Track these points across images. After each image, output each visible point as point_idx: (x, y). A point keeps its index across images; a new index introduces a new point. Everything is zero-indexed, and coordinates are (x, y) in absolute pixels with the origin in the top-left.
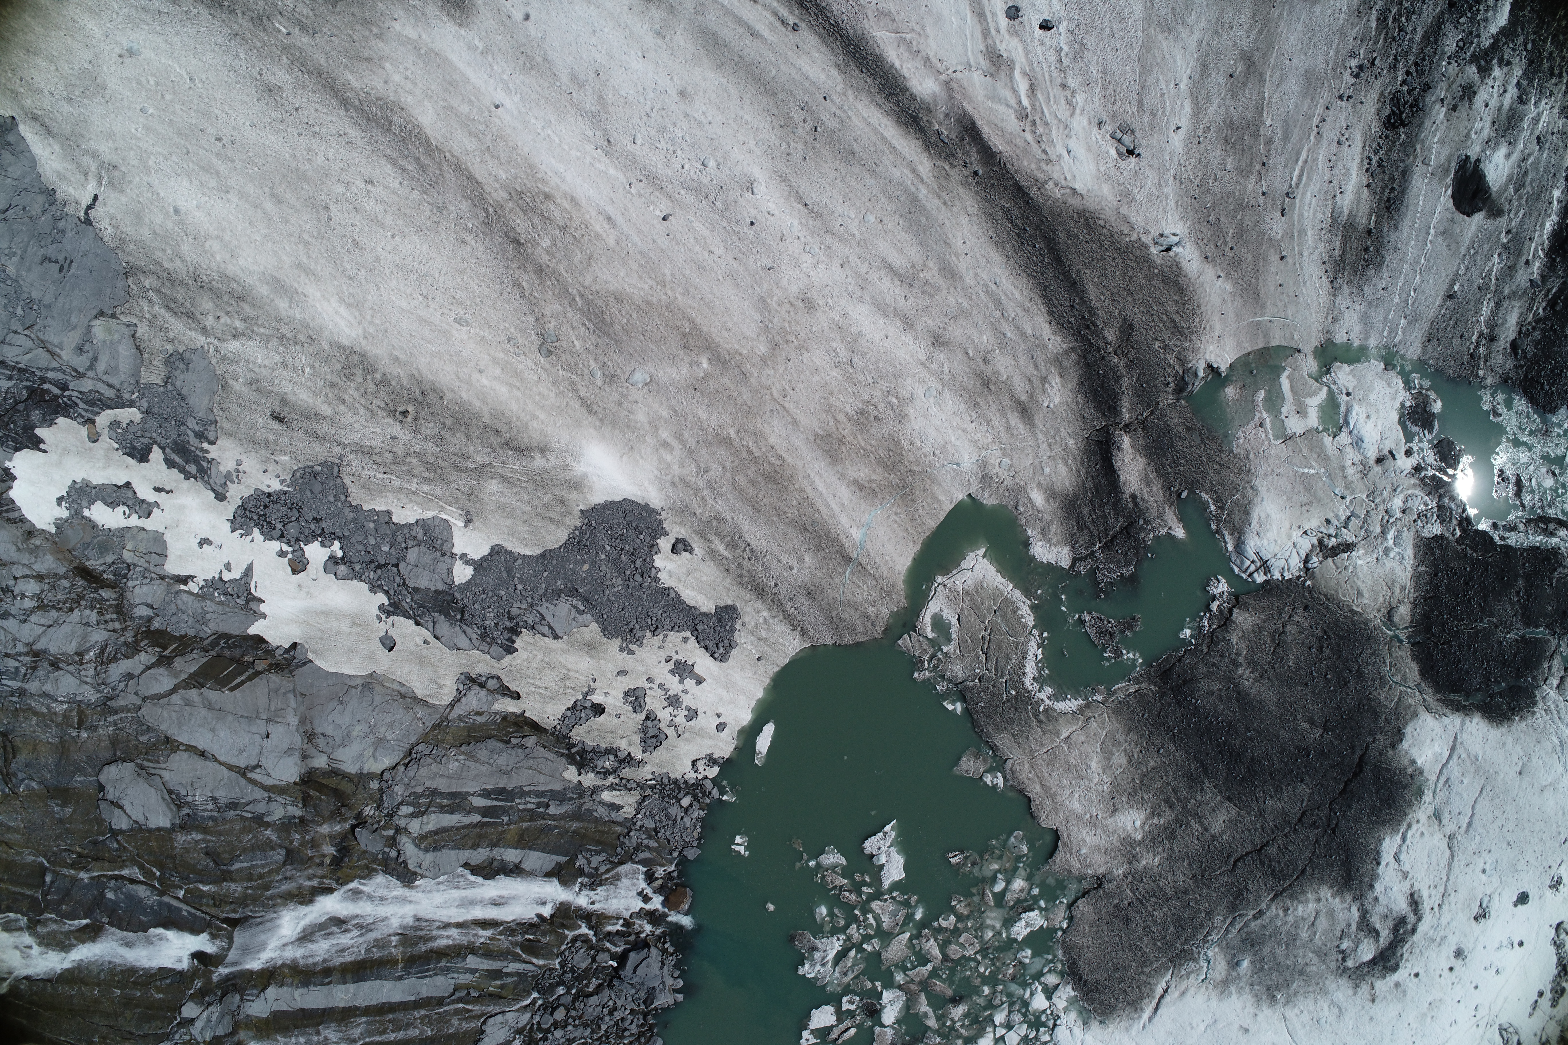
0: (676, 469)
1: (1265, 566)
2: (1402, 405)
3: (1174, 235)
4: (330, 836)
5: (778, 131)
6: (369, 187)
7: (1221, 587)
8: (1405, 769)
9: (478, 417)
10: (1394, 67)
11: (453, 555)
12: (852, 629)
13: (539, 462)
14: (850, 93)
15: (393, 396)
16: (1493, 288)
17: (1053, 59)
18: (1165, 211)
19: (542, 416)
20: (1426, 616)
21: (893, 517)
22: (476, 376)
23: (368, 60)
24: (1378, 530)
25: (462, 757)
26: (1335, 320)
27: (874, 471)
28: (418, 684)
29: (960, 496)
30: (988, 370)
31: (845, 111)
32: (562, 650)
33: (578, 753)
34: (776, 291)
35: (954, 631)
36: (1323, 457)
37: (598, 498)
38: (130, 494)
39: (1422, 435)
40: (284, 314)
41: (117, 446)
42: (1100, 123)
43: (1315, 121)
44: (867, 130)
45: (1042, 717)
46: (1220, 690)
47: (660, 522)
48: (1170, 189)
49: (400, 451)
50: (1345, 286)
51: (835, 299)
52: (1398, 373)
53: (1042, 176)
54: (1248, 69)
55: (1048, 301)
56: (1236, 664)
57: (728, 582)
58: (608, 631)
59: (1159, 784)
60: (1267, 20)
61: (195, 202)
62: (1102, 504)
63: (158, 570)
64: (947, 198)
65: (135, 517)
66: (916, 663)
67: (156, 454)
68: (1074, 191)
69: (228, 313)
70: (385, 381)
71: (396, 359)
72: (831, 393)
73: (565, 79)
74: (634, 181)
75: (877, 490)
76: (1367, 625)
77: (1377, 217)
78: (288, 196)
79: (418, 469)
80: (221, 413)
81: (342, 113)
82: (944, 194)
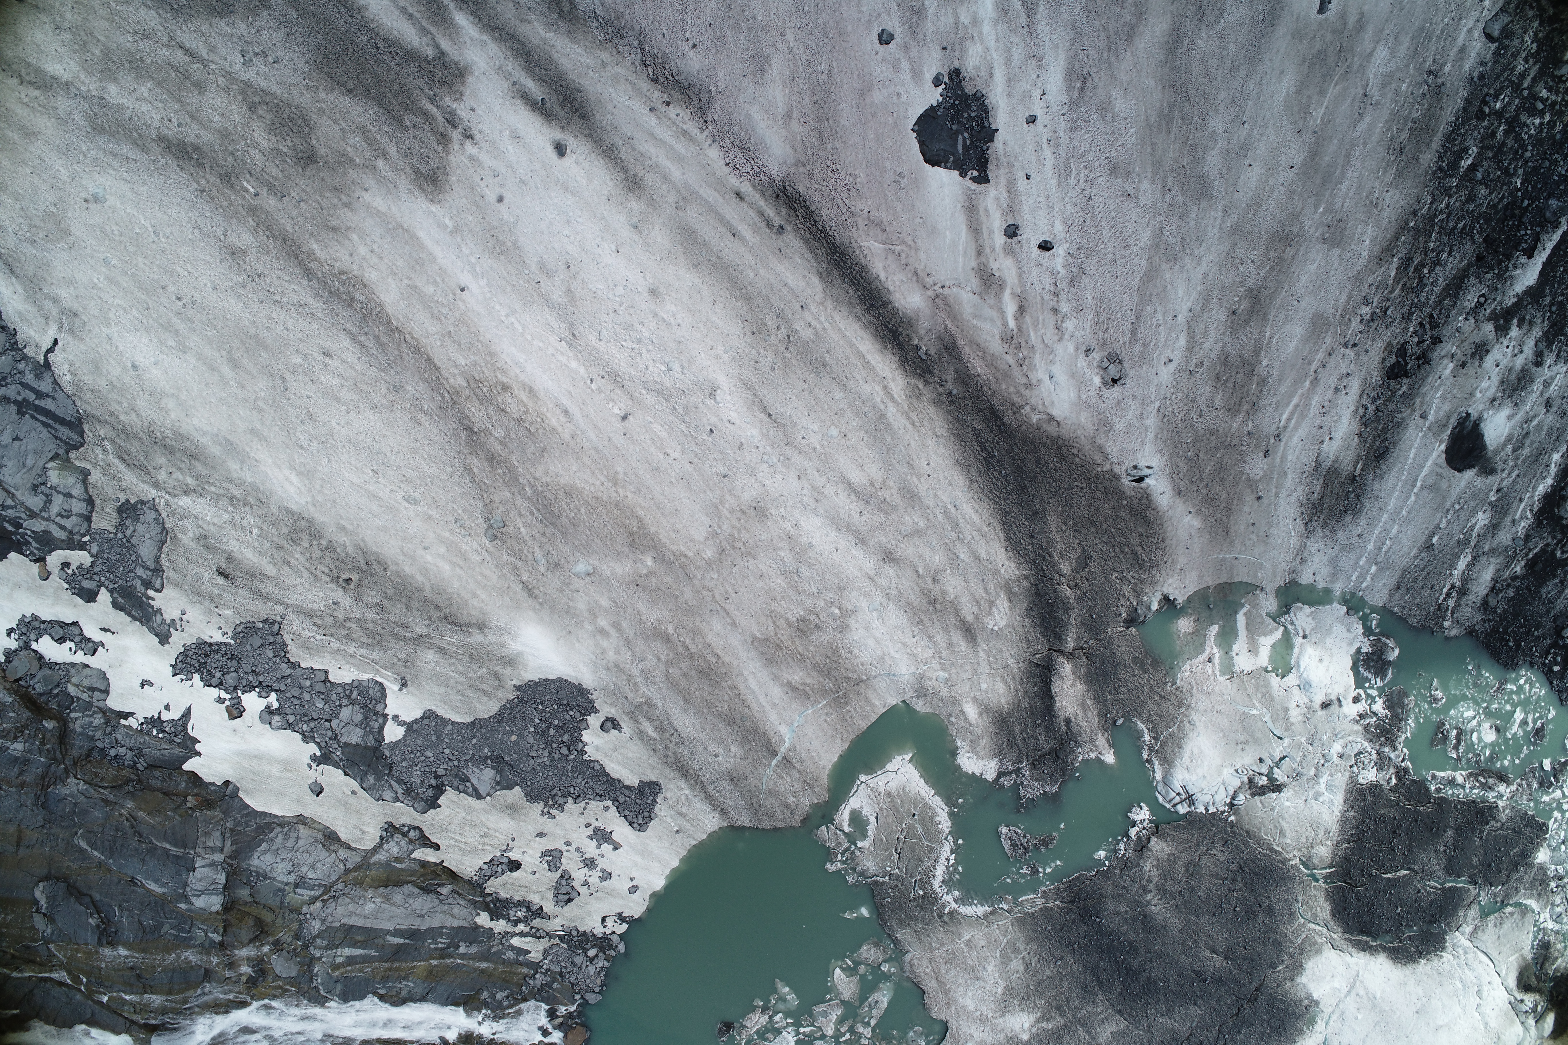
0: (611, 655)
1: (1190, 799)
2: (1359, 651)
3: (1148, 467)
4: (248, 959)
5: (749, 338)
6: (328, 360)
7: (1142, 814)
8: (1301, 1001)
9: (420, 591)
10: (1407, 318)
11: (385, 716)
12: (771, 816)
13: (477, 638)
14: (829, 303)
15: (338, 563)
16: (1473, 544)
17: (1048, 281)
18: (1143, 444)
19: (482, 595)
20: (1346, 859)
21: (823, 717)
22: (420, 552)
23: (335, 229)
24: (1312, 772)
25: (379, 900)
26: (1303, 561)
27: (809, 674)
28: (343, 829)
29: (893, 701)
30: (936, 590)
31: (821, 322)
32: (484, 810)
33: (492, 901)
34: (728, 497)
35: (871, 829)
36: (1268, 698)
37: (531, 674)
38: (77, 632)
39: (1373, 682)
40: (235, 475)
41: (66, 586)
42: (1088, 351)
43: (1313, 367)
44: (841, 342)
45: (946, 918)
46: (1126, 912)
47: (592, 702)
48: (1152, 421)
49: (340, 615)
50: (1319, 529)
51: (789, 509)
52: (1360, 619)
53: (1019, 400)
54: (1253, 306)
55: (1007, 526)
56: (1145, 890)
57: (653, 760)
58: (532, 796)
59: (1053, 993)
60: (1280, 260)
61: (153, 359)
62: (1035, 726)
63: (100, 704)
64: (916, 419)
65: (80, 653)
66: (829, 854)
67: (104, 596)
68: (1051, 418)
69: (179, 469)
70: (331, 548)
71: (343, 529)
72: (774, 599)
73: (534, 267)
74: (595, 376)
75: (810, 692)
76: (1284, 864)
77: (1364, 466)
78: (245, 361)
79: (358, 634)
80: (168, 564)
81: (305, 283)
82: (913, 415)
